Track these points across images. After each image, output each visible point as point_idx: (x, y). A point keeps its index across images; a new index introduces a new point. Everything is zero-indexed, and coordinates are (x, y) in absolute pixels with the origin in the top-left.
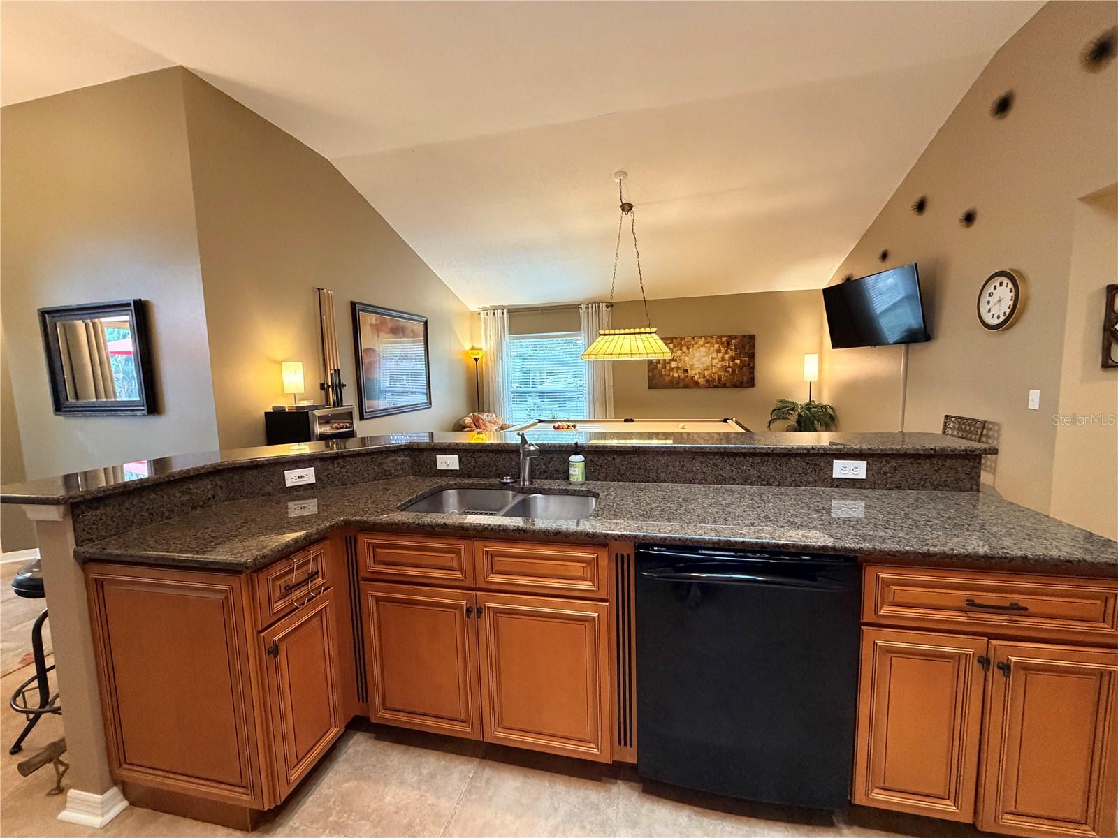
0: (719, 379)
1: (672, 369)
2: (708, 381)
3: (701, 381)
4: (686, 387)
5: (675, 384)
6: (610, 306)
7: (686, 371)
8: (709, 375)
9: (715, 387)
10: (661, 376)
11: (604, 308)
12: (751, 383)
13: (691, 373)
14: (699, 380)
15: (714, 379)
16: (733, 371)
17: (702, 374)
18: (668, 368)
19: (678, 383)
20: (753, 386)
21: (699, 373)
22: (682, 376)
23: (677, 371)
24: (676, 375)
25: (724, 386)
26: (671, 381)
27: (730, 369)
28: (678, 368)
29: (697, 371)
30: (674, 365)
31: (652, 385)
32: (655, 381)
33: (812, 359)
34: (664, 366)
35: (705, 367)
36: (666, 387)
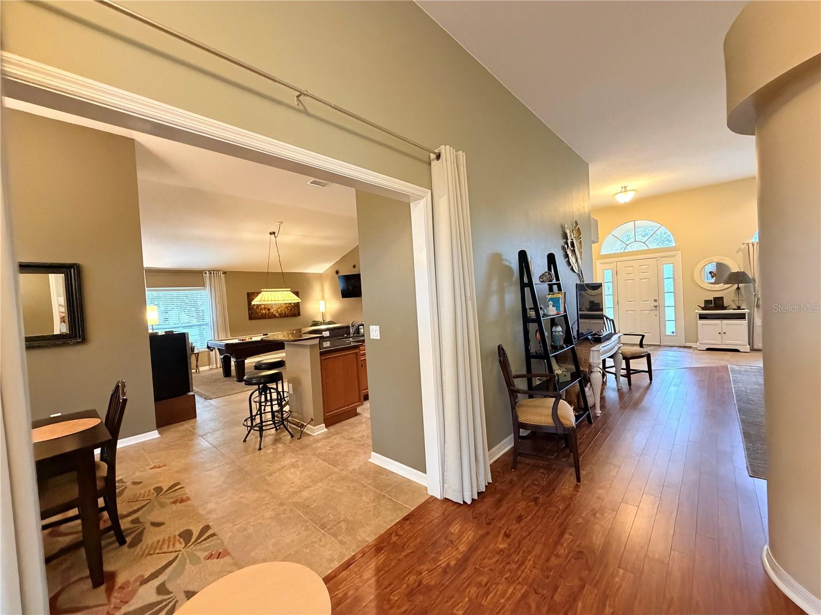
0: (285, 313)
2: (280, 314)
4: (270, 318)
5: (264, 317)
6: (225, 273)
7: (269, 309)
8: (281, 312)
9: (284, 317)
10: (256, 312)
11: (222, 274)
12: (299, 314)
13: (272, 311)
14: (276, 314)
15: (282, 314)
16: (291, 308)
17: (277, 311)
18: (260, 308)
21: (276, 311)
22: (267, 312)
23: (264, 310)
24: (264, 312)
25: (288, 316)
26: (262, 315)
28: (265, 308)
29: (274, 309)
30: (262, 307)
31: (250, 318)
32: (253, 315)
33: (322, 302)
34: (257, 308)
35: (278, 307)
36: (259, 318)
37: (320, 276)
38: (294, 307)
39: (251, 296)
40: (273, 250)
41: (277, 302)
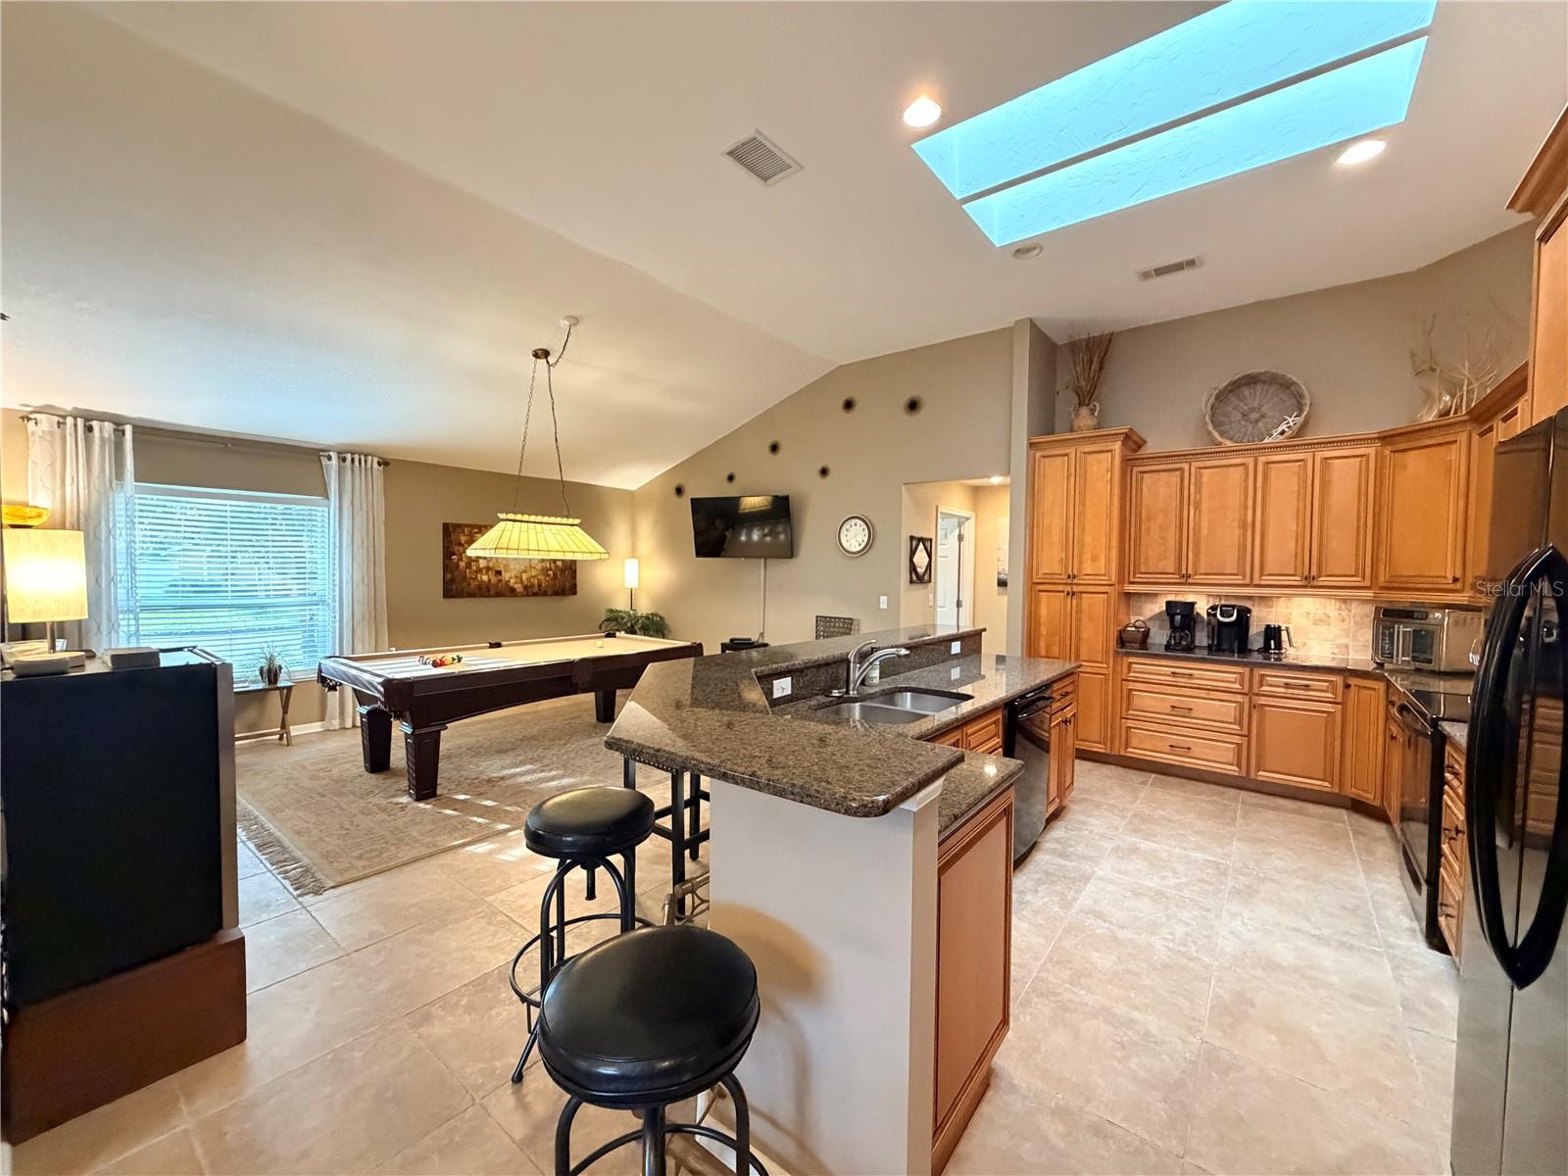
0: (540, 586)
1: (479, 570)
2: (526, 588)
3: (518, 587)
4: (499, 594)
5: (484, 591)
6: (384, 463)
7: (499, 573)
8: (528, 580)
9: (535, 594)
10: (465, 578)
11: (376, 466)
12: (573, 590)
13: (506, 576)
14: (516, 586)
15: (533, 586)
16: (555, 574)
17: (519, 578)
18: (474, 568)
19: (489, 591)
20: (575, 593)
21: (516, 577)
22: (494, 579)
23: (487, 573)
24: (485, 578)
25: (545, 594)
26: (479, 587)
27: (551, 573)
28: (488, 569)
29: (513, 574)
30: (482, 564)
31: (450, 592)
32: (455, 586)
33: (631, 565)
34: (468, 565)
35: (523, 568)
36: (472, 595)
37: (630, 499)
38: (563, 571)
39: (455, 537)
41: (523, 555)
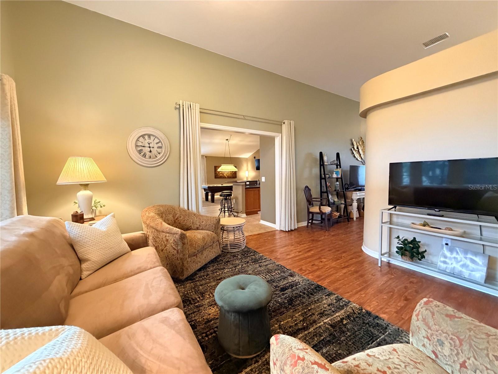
0: (230, 176)
1: (220, 174)
2: (228, 177)
3: (226, 177)
4: (223, 178)
5: (221, 177)
6: (206, 157)
7: (223, 174)
8: (228, 175)
10: (218, 175)
12: (236, 177)
13: (224, 175)
17: (226, 175)
22: (222, 175)
24: (221, 175)
25: (231, 178)
27: (232, 174)
28: (221, 173)
30: (220, 173)
31: (216, 177)
32: (216, 176)
33: (247, 172)
34: (218, 173)
35: (227, 173)
36: (219, 178)
37: (246, 160)
38: (234, 174)
39: (216, 168)
40: (227, 148)
41: (226, 171)
